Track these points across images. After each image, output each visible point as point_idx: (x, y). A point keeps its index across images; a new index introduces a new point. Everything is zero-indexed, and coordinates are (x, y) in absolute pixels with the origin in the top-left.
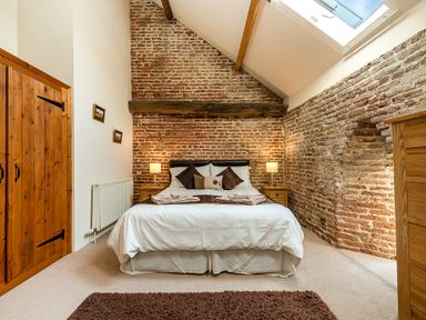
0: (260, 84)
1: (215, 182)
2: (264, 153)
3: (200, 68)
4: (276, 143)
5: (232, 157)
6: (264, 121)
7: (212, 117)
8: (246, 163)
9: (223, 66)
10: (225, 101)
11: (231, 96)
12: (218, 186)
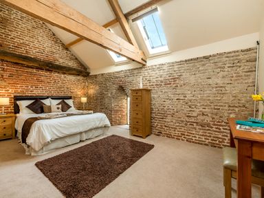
0: (76, 59)
1: (58, 108)
2: (79, 93)
3: (40, 38)
4: (83, 88)
5: (62, 95)
6: (78, 78)
7: (49, 70)
8: (70, 98)
9: (56, 42)
10: (57, 63)
11: (61, 61)
12: (60, 110)
